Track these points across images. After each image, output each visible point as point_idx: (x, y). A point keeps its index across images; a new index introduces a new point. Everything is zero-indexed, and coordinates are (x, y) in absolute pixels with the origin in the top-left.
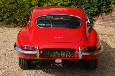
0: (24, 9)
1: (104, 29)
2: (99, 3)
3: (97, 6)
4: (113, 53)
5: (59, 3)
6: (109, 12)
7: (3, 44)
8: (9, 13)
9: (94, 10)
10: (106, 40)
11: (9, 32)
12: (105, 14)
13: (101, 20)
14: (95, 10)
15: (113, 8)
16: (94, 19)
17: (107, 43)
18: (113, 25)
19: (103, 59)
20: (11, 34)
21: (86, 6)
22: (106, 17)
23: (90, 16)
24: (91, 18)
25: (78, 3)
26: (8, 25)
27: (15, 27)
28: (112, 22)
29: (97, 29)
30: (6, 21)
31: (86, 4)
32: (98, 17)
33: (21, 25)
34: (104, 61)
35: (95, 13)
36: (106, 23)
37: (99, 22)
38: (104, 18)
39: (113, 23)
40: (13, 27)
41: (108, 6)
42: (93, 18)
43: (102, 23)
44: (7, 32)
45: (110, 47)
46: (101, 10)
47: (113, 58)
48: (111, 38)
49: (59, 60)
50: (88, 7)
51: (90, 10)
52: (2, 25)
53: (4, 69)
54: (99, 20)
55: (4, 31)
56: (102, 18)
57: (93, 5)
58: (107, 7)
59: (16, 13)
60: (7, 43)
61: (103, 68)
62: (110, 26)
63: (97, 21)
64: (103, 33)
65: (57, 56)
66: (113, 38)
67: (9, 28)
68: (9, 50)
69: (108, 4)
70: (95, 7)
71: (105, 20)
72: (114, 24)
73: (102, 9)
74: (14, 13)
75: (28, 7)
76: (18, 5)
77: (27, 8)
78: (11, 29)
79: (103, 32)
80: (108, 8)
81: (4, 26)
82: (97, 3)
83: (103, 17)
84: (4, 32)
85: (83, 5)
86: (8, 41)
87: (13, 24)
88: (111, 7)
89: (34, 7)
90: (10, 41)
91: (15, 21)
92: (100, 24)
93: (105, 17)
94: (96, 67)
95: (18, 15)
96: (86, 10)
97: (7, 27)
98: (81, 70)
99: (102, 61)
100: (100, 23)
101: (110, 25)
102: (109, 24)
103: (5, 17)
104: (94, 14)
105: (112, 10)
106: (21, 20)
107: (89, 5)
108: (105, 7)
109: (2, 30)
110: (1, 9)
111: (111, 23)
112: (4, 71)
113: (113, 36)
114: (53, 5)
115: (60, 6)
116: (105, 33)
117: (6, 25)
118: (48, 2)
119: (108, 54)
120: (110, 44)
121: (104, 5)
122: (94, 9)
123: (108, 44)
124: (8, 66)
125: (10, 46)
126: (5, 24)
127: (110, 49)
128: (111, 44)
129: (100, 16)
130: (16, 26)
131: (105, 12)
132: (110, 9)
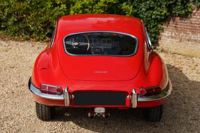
0: (42, 10)
1: (179, 45)
3: (166, 5)
4: (191, 89)
6: (186, 15)
7: (8, 74)
8: (17, 17)
9: (161, 12)
10: (180, 66)
11: (17, 49)
12: (180, 20)
13: (173, 29)
14: (163, 12)
15: (193, 10)
16: (161, 28)
17: (181, 71)
18: (192, 38)
19: (174, 101)
20: (21, 53)
21: (148, 5)
22: (181, 25)
23: (155, 22)
24: (156, 25)
26: (15, 36)
27: (27, 39)
28: (190, 33)
29: (167, 45)
30: (13, 30)
31: (148, 2)
32: (169, 24)
33: (38, 38)
34: (175, 104)
35: (163, 18)
36: (181, 34)
37: (170, 32)
38: (177, 26)
39: (194, 34)
40: (24, 41)
41: (184, 6)
42: (160, 26)
43: (175, 34)
44: (15, 49)
45: (187, 78)
46: (174, 12)
47: (189, 98)
48: (189, 61)
50: (151, 6)
51: (154, 13)
52: (5, 37)
53: (12, 119)
54: (169, 29)
55: (9, 47)
56: (174, 25)
57: (159, 4)
58: (182, 8)
59: (29, 17)
60: (15, 71)
61: (173, 117)
62: (188, 41)
63: (166, 30)
64: (176, 52)
66: (192, 61)
67: (17, 42)
68: (18, 85)
69: (185, 2)
70: (163, 7)
71: (179, 29)
72: (194, 37)
73: (174, 10)
74: (25, 16)
75: (50, 6)
76: (33, 4)
77: (48, 9)
78: (20, 44)
79: (175, 50)
80: (185, 9)
81: (8, 38)
83: (176, 24)
84: (10, 51)
85: (143, 4)
86: (16, 68)
87: (24, 34)
88: (190, 7)
89: (60, 7)
90: (19, 66)
91: (27, 30)
92: (172, 37)
93: (179, 24)
94: (161, 116)
95: (31, 21)
96: (148, 12)
97: (14, 39)
98: (137, 121)
99: (172, 105)
100: (172, 34)
101: (187, 38)
102: (186, 36)
103: (10, 23)
104: (161, 19)
105: (191, 13)
106: (38, 28)
107: (153, 3)
108: (179, 7)
109: (5, 46)
110: (4, 8)
111: (190, 35)
112: (12, 123)
113: (192, 57)
115: (104, 5)
116: (180, 51)
117: (12, 36)
119: (182, 92)
120: (186, 73)
121: (177, 3)
122: (161, 10)
123: (184, 72)
124: (18, 113)
125: (19, 77)
126: (10, 35)
127: (187, 82)
128: (188, 72)
129: (170, 23)
130: (29, 39)
131: (179, 15)
132: (188, 11)
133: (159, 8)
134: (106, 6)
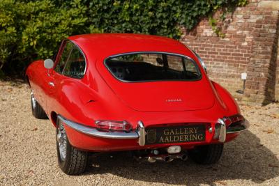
2: (152, 23)
3: (149, 28)
5: (63, 22)
15: (183, 34)
21: (124, 29)
25: (104, 22)
31: (124, 25)
41: (171, 29)
49: (177, 147)
50: (128, 30)
57: (138, 26)
58: (169, 31)
65: (173, 139)
69: (172, 24)
70: (145, 31)
80: (172, 32)
82: (148, 23)
85: (116, 27)
88: (178, 31)
107: (131, 26)
108: (165, 30)
114: (50, 25)
115: (68, 28)
118: (36, 18)
121: (162, 26)
132: (177, 36)
133: (139, 32)
134: (71, 29)
